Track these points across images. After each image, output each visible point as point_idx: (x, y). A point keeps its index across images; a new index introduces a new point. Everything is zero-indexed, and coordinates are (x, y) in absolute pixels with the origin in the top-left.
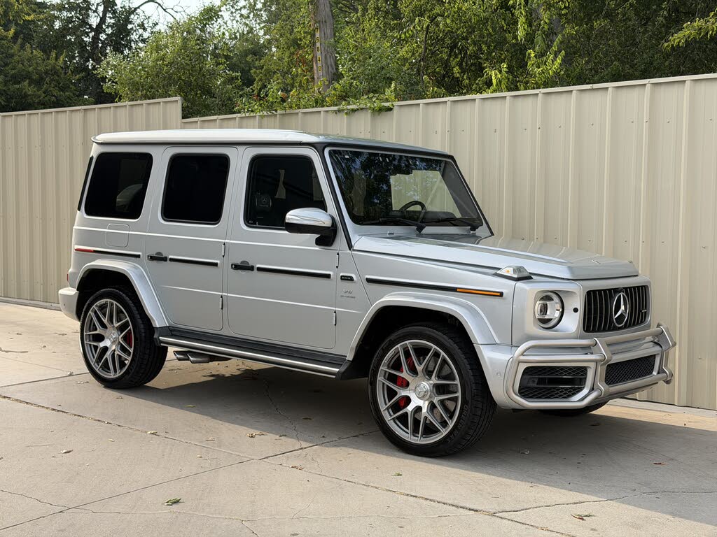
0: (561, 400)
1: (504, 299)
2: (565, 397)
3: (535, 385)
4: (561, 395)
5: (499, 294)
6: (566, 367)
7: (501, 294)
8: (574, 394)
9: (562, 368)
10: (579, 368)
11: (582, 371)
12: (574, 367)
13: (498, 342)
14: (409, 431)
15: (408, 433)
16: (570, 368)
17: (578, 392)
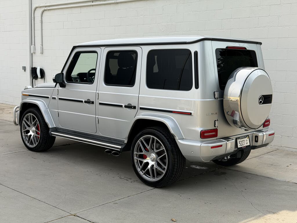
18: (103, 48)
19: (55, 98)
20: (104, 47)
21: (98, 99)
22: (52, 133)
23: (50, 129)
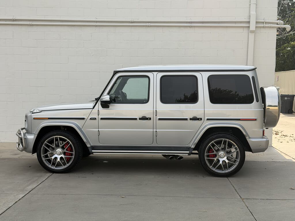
18: (155, 73)
19: (95, 118)
20: (157, 73)
21: (156, 116)
22: (93, 151)
23: (89, 148)
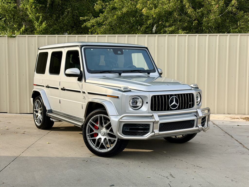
0: (140, 136)
1: (119, 99)
2: (141, 135)
3: (128, 130)
4: (140, 135)
5: (117, 97)
6: (141, 124)
7: (118, 97)
8: (145, 134)
9: (139, 124)
10: (146, 124)
11: (148, 125)
12: (144, 124)
13: (118, 115)
14: (95, 145)
15: (94, 146)
16: (143, 124)
17: (147, 133)
